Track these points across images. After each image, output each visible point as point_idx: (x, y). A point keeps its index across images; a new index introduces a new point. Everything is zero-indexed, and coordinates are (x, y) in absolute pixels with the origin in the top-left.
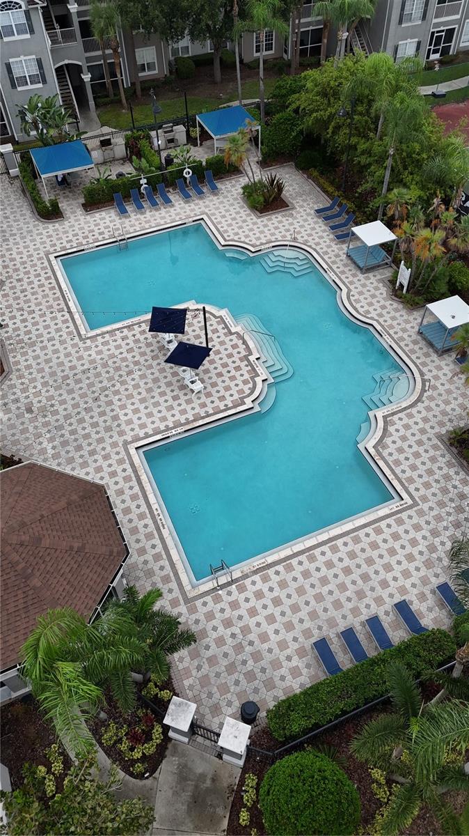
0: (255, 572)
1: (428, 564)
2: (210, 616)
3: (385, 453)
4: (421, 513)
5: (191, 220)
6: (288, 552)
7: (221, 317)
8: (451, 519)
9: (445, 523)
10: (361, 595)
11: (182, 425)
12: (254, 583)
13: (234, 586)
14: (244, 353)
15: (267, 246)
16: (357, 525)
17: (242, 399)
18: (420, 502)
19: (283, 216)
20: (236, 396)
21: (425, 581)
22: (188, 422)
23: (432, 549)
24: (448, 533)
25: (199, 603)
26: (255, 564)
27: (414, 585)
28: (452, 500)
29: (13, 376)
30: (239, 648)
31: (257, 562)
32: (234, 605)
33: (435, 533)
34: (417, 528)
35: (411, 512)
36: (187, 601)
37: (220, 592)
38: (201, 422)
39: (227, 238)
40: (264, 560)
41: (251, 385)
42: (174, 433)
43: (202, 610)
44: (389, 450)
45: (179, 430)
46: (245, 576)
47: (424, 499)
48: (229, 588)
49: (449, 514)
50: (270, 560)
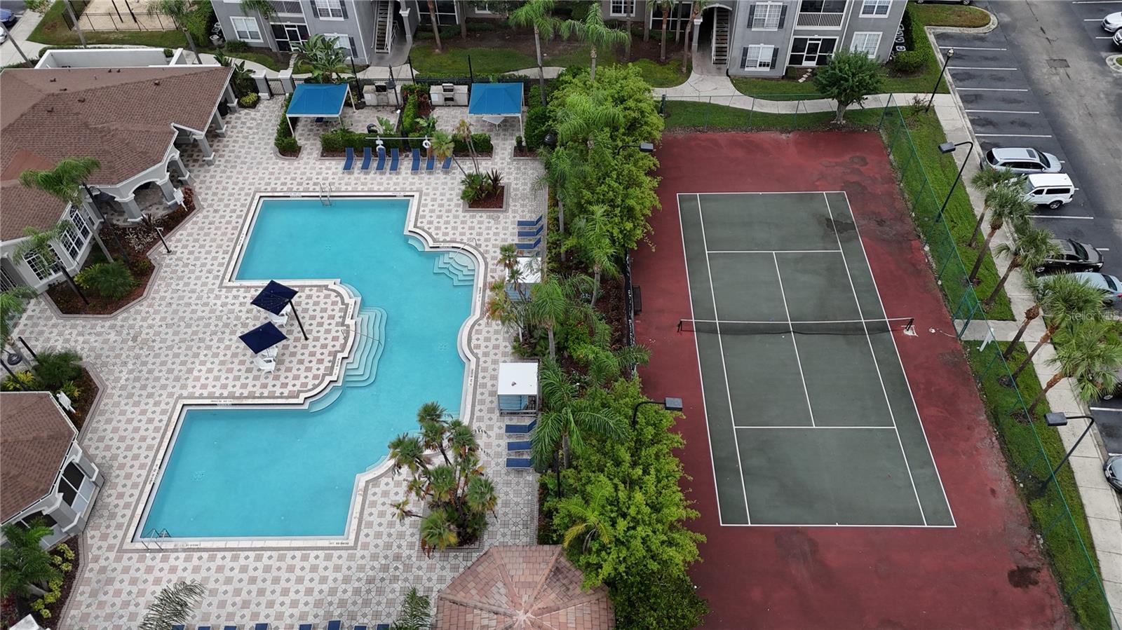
0: (184, 550)
1: (318, 604)
2: (126, 570)
3: (370, 492)
4: (351, 558)
5: (402, 194)
6: (221, 544)
7: (347, 305)
8: (371, 573)
9: (362, 575)
10: (246, 604)
11: (234, 398)
12: (177, 558)
13: (161, 554)
14: (338, 348)
15: (447, 245)
16: (293, 546)
17: (299, 392)
18: (359, 547)
19: (489, 217)
20: (297, 388)
21: (303, 615)
22: (241, 397)
23: (333, 592)
24: (357, 585)
25: (126, 556)
26: (190, 543)
27: (291, 616)
28: (386, 557)
29: (145, 303)
30: (126, 604)
31: (191, 542)
32: (149, 570)
33: (347, 580)
34: (337, 568)
35: (344, 554)
36: (121, 550)
37: (148, 554)
38: (250, 401)
39: (419, 225)
40: (198, 543)
41: (317, 382)
42: (222, 402)
43: (125, 562)
44: (376, 490)
45: (229, 401)
46: (175, 550)
47: (365, 546)
48: (156, 554)
49: (373, 568)
50: (203, 545)
